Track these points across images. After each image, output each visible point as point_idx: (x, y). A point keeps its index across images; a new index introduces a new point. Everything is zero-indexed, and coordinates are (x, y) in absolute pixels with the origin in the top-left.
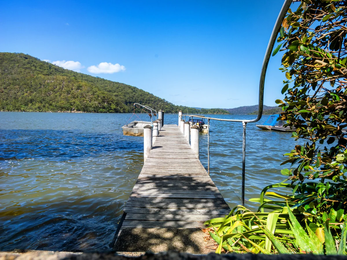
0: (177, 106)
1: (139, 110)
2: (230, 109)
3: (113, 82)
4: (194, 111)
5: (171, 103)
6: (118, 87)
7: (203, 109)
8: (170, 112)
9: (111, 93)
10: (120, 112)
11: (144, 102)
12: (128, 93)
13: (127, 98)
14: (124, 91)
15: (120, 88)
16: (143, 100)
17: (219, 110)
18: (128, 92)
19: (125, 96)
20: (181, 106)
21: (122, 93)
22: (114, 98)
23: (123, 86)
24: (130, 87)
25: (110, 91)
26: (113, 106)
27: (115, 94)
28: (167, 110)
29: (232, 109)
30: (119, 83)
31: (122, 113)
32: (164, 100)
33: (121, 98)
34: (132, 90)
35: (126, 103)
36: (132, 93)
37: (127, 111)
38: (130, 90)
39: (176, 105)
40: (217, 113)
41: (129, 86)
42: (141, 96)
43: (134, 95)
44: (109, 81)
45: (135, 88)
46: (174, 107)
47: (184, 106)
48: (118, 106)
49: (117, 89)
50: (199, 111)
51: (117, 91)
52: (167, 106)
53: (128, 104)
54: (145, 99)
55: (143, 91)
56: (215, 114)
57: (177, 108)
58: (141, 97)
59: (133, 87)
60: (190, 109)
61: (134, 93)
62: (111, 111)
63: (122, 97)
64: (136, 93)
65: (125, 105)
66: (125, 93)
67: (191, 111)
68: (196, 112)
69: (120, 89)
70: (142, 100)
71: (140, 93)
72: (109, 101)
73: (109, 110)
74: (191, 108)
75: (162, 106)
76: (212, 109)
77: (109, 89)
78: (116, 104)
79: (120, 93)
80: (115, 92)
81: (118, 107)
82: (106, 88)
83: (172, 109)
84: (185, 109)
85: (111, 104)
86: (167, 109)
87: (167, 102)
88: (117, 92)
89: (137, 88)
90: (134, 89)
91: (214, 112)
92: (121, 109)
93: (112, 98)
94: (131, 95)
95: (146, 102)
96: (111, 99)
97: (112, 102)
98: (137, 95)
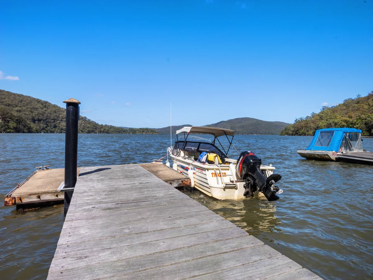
0: (102, 125)
1: (51, 130)
2: (159, 129)
3: (14, 94)
4: (121, 130)
5: (94, 122)
6: (22, 101)
7: (131, 128)
8: (93, 131)
9: (10, 108)
10: (24, 132)
11: (58, 120)
12: (37, 109)
13: (35, 114)
14: (31, 105)
15: (25, 101)
16: (58, 117)
17: (148, 130)
18: (37, 107)
19: (32, 112)
20: (106, 125)
21: (27, 108)
22: (15, 114)
23: (29, 99)
24: (39, 101)
25: (9, 105)
26: (12, 124)
27: (16, 109)
28: (89, 130)
29: (160, 129)
30: (22, 95)
31: (26, 133)
32: (85, 118)
33: (25, 114)
34: (43, 104)
35: (34, 121)
36: (42, 109)
37: (34, 130)
38: (40, 105)
39: (100, 124)
40: (146, 133)
41: (38, 99)
42: (55, 112)
43: (46, 110)
44: (8, 92)
45: (46, 102)
46: (97, 126)
47: (110, 125)
48: (19, 124)
49: (20, 103)
50: (127, 131)
51: (20, 105)
52: (88, 125)
53: (37, 122)
54: (61, 116)
55: (57, 106)
56: (144, 133)
57: (102, 128)
58: (55, 114)
59: (44, 101)
60: (116, 129)
61: (45, 109)
62: (8, 130)
63: (27, 113)
64: (48, 108)
65: (32, 123)
66: (32, 108)
67: (118, 130)
68: (124, 132)
69: (24, 104)
70: (56, 117)
71: (54, 109)
72: (6, 118)
73: (5, 129)
74: (118, 127)
75: (83, 125)
76: (140, 129)
77: (8, 102)
78: (17, 122)
79: (24, 108)
80: (17, 106)
81: (20, 126)
82: (3, 100)
83: (96, 129)
84: (110, 128)
85: (8, 121)
86: (89, 128)
87: (89, 120)
88: (20, 107)
89: (50, 103)
90: (45, 104)
91: (143, 132)
92: (24, 128)
93: (11, 114)
94: (40, 111)
95: (61, 120)
96: (9, 115)
97: (11, 118)
98: (49, 111)
